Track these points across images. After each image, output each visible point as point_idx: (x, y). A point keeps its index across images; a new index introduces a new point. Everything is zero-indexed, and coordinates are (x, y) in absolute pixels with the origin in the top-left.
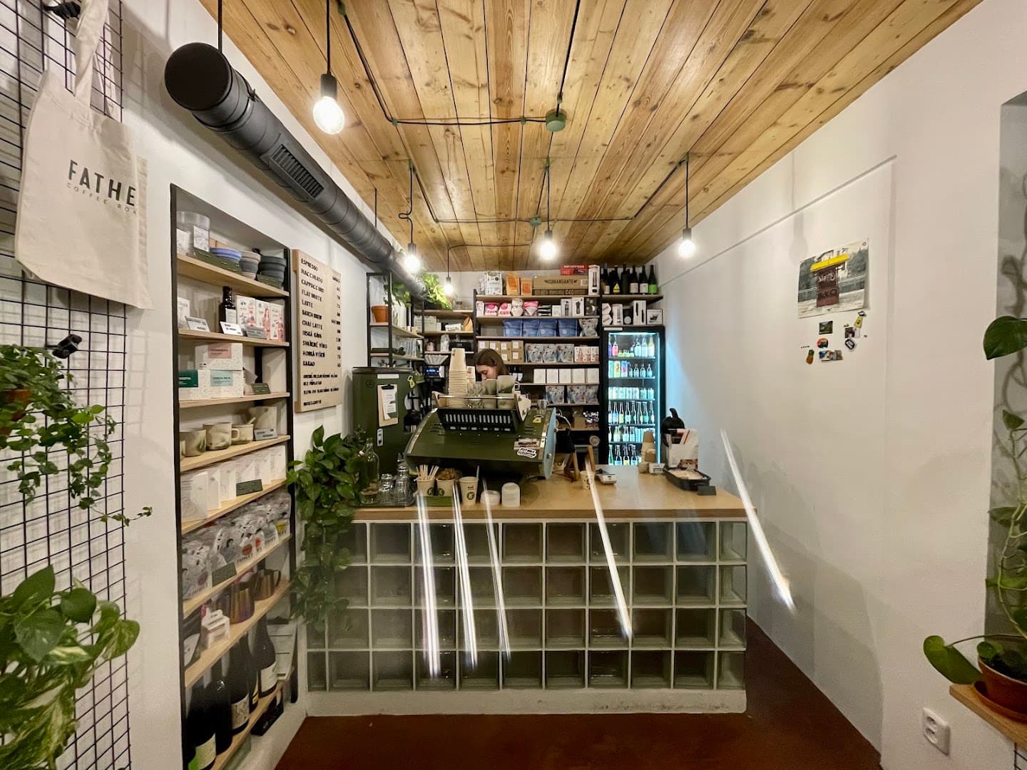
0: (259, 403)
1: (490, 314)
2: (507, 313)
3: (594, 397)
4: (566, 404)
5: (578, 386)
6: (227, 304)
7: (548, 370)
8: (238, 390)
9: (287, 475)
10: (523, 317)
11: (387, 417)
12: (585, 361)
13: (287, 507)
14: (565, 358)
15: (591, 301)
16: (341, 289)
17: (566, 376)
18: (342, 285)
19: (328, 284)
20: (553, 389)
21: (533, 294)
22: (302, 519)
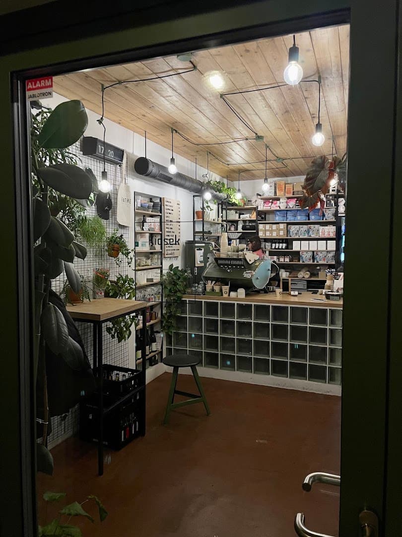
0: (152, 253)
1: (266, 208)
2: (277, 207)
3: (332, 259)
4: (314, 263)
5: (321, 252)
6: (144, 221)
7: (302, 242)
8: (147, 248)
9: (160, 279)
10: (287, 209)
11: (199, 263)
12: (326, 236)
13: (160, 291)
14: (313, 234)
15: (331, 197)
16: (181, 208)
17: (313, 246)
18: (181, 206)
19: (175, 207)
20: (305, 253)
21: (293, 194)
22: (165, 297)
